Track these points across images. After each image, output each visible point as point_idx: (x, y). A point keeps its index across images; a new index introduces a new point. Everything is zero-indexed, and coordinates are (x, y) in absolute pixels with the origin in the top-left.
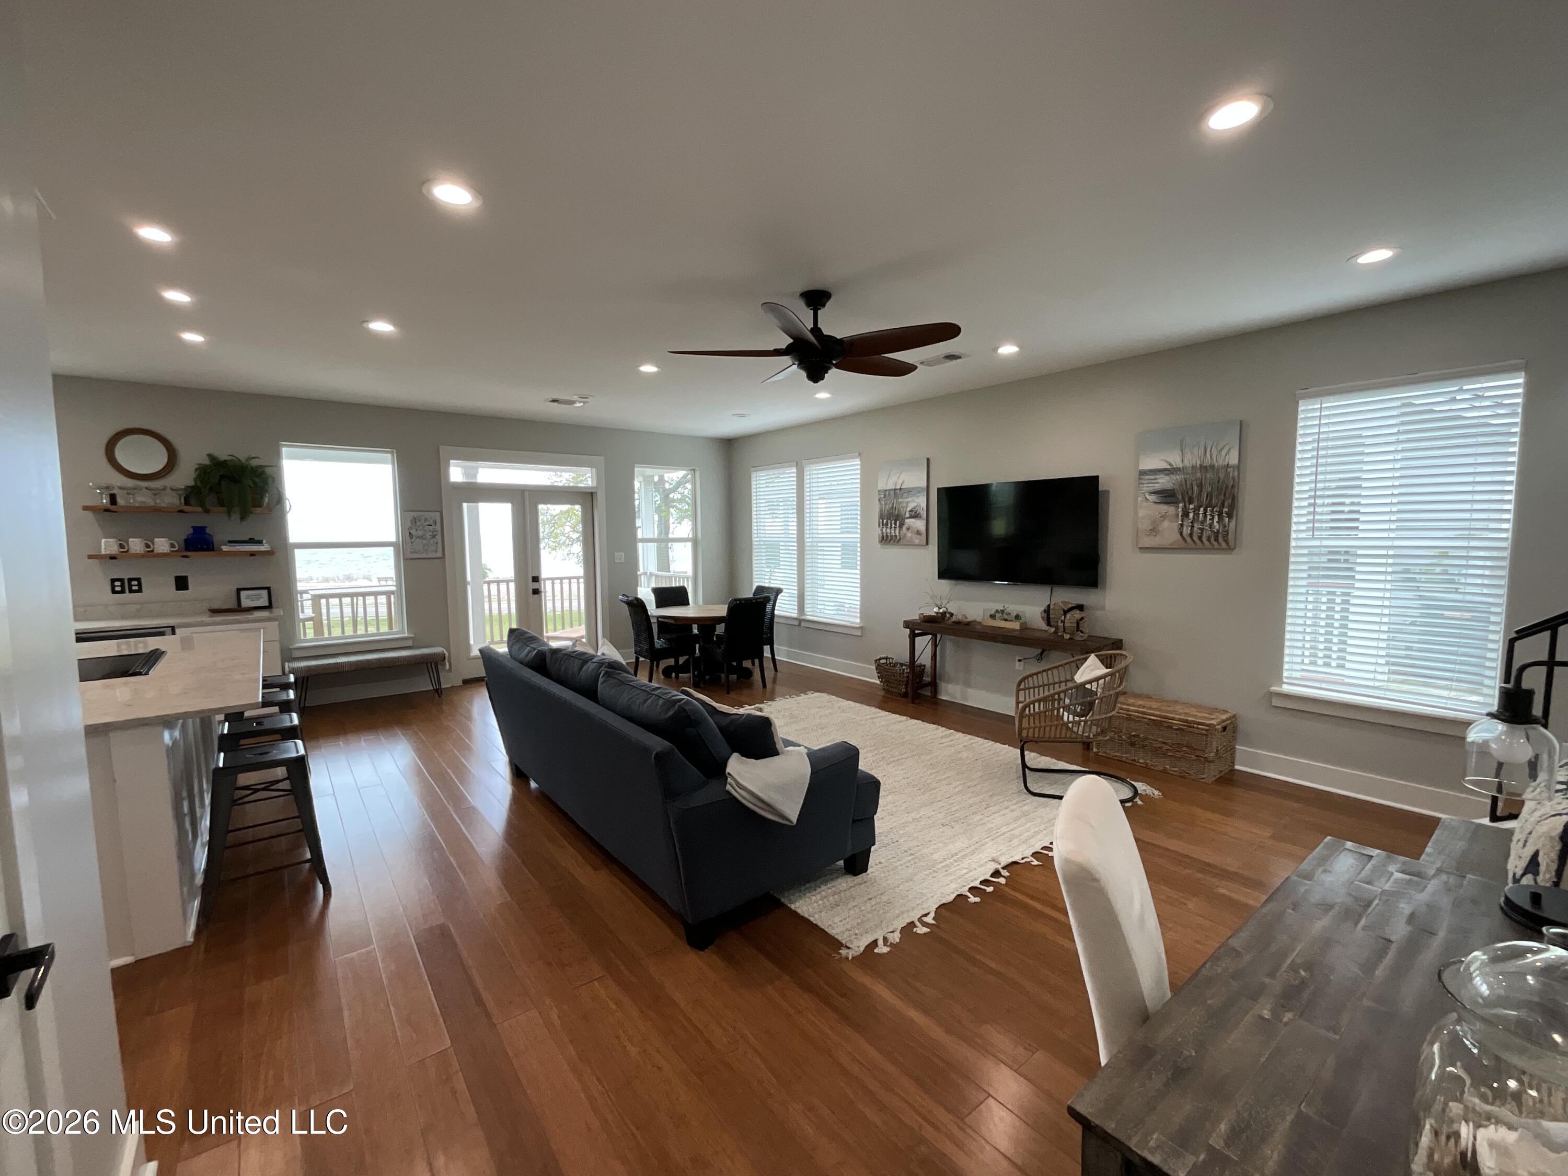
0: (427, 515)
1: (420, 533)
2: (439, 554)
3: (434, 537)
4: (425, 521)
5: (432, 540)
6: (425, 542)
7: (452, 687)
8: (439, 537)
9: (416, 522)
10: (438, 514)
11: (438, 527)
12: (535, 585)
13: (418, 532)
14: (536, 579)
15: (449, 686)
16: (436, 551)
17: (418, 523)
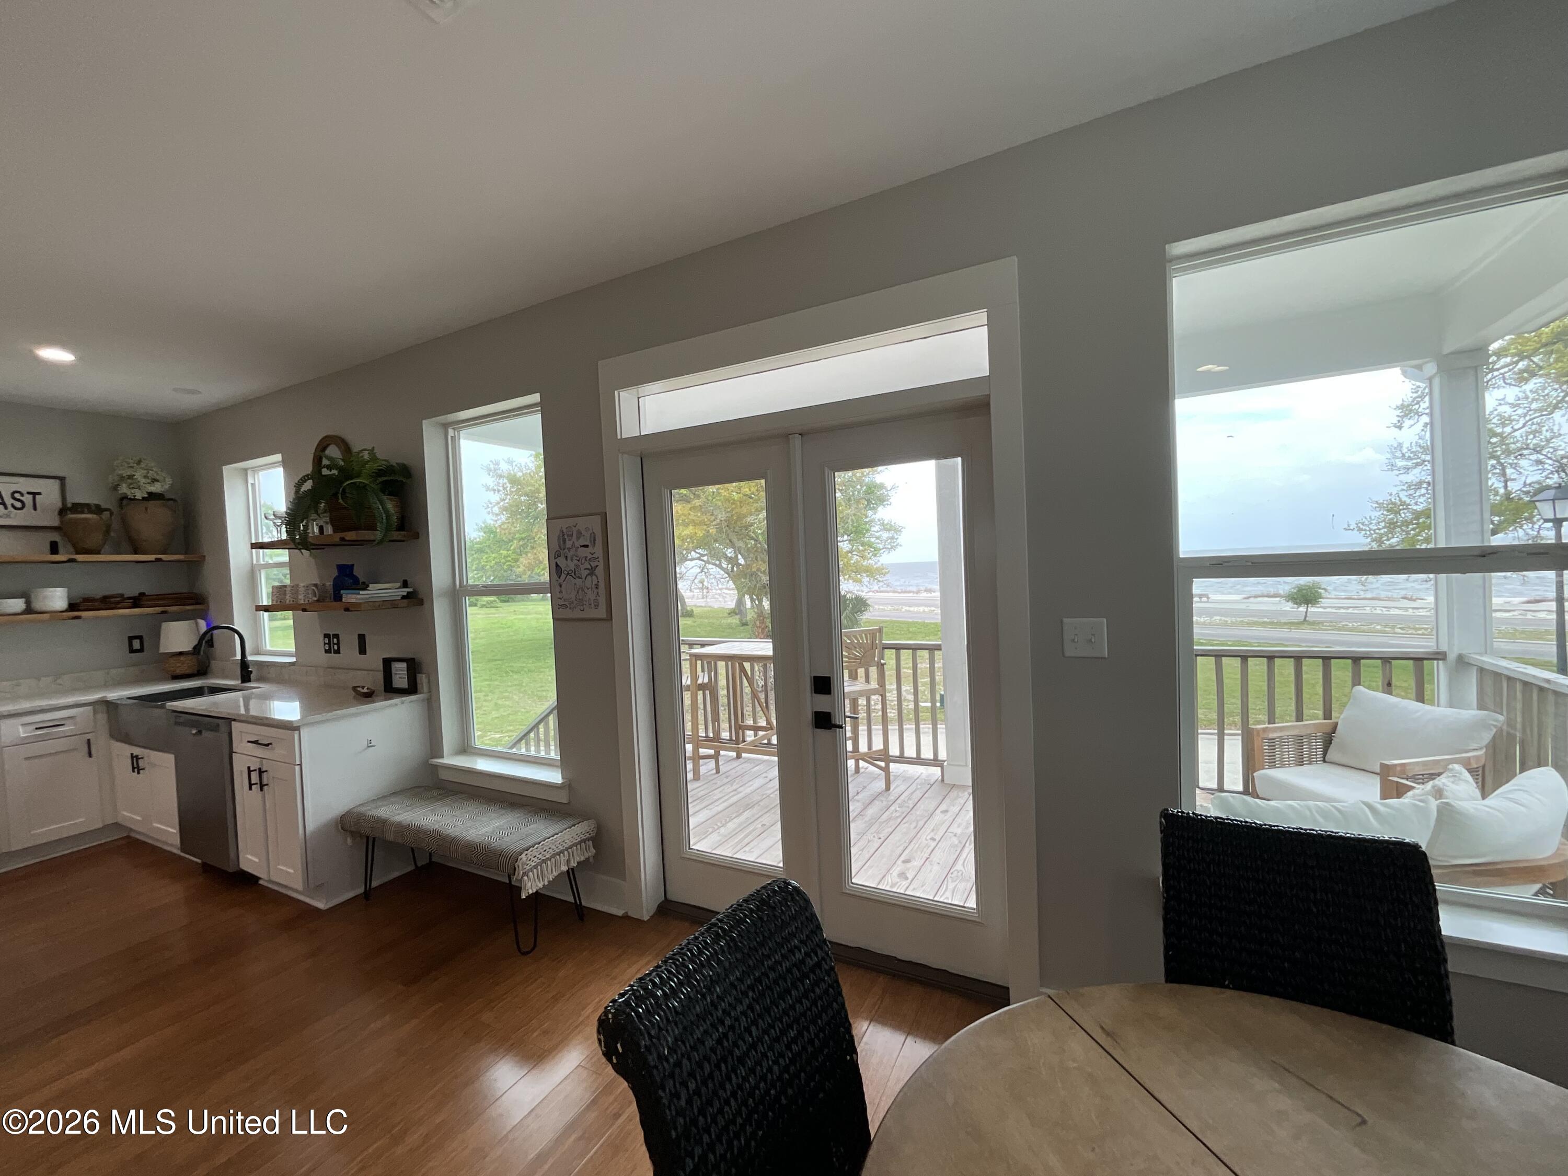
0: (582, 523)
1: (572, 565)
2: (602, 613)
3: (592, 572)
4: (578, 538)
5: (589, 577)
6: (578, 581)
7: (626, 917)
8: (600, 571)
9: (564, 541)
10: (598, 519)
11: (598, 551)
12: (822, 703)
13: (569, 561)
14: (823, 685)
15: (620, 913)
16: (597, 606)
17: (569, 544)
